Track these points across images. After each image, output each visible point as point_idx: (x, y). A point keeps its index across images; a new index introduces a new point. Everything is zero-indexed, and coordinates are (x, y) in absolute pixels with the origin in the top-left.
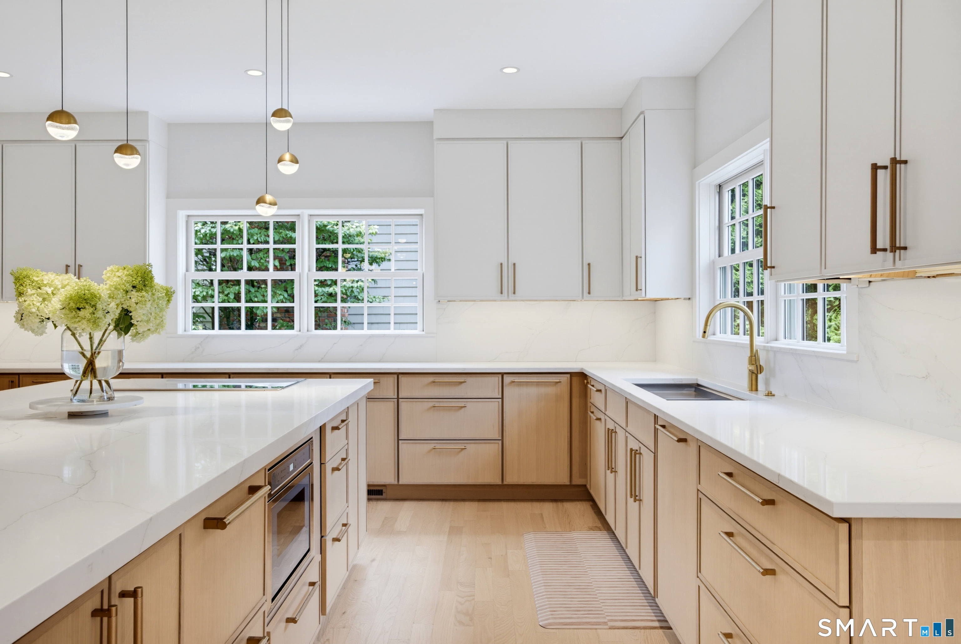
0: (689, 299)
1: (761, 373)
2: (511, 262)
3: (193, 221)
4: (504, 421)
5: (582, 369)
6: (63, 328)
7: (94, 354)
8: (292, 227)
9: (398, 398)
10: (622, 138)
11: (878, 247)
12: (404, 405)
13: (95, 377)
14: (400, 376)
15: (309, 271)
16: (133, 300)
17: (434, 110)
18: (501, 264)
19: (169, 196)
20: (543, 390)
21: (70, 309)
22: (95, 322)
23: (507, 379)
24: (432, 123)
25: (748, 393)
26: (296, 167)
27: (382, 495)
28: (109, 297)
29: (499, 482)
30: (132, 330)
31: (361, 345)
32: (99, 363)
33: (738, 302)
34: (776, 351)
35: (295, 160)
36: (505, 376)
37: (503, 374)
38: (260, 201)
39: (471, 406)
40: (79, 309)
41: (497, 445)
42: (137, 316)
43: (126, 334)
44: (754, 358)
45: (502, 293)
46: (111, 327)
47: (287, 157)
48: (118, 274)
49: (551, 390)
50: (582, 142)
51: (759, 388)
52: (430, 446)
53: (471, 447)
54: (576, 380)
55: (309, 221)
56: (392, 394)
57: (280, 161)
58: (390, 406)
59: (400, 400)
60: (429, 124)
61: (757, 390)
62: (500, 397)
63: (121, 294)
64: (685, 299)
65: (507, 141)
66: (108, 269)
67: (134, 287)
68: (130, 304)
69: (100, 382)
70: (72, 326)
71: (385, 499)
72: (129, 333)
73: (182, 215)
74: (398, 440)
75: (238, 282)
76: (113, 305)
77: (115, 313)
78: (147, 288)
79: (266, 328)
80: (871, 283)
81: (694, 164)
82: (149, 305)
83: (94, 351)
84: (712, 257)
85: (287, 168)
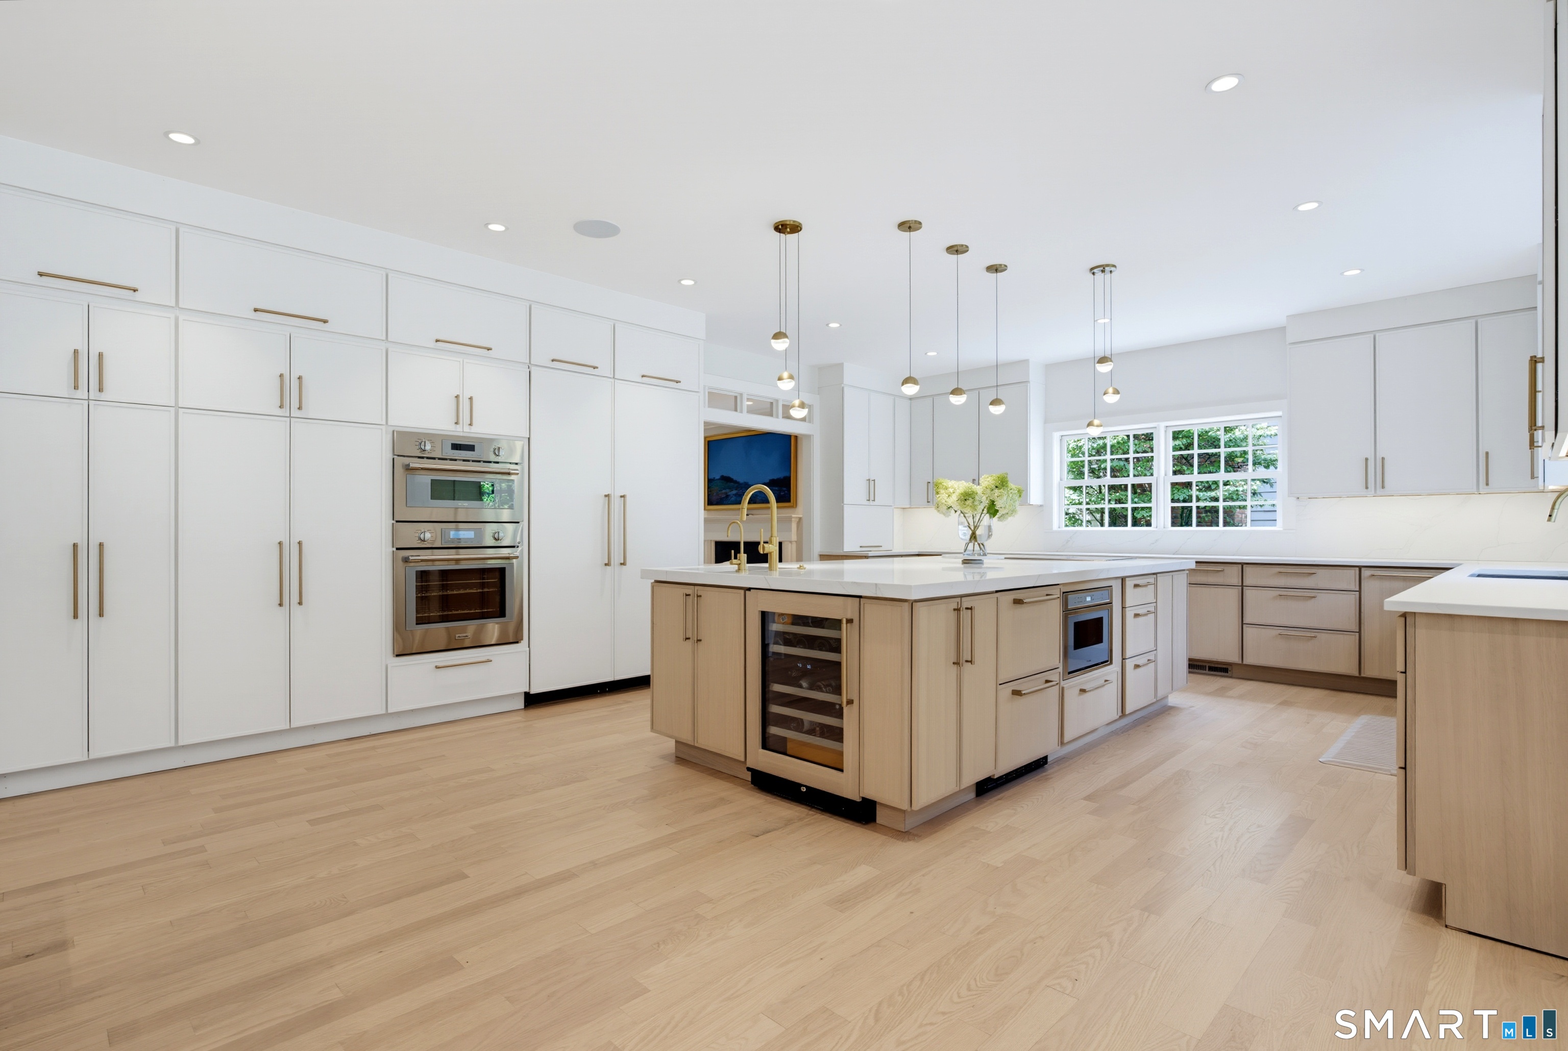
2: (1379, 457)
3: (1065, 439)
4: (1362, 614)
6: (959, 512)
7: (976, 527)
8: (1149, 437)
9: (1242, 586)
12: (1248, 593)
13: (976, 541)
14: (1244, 566)
15: (1166, 475)
16: (996, 494)
17: (1287, 316)
18: (1367, 459)
19: (1046, 421)
21: (961, 501)
22: (974, 508)
23: (1366, 573)
24: (1285, 327)
26: (1117, 397)
27: (1228, 673)
28: (983, 493)
29: (1356, 674)
30: (998, 515)
32: (978, 532)
35: (1117, 392)
36: (1363, 569)
37: (1360, 568)
38: (1090, 424)
39: (1322, 597)
40: (966, 500)
41: (1354, 636)
42: (999, 504)
43: (994, 516)
45: (1367, 488)
46: (985, 511)
47: (1111, 390)
48: (988, 479)
50: (1477, 320)
52: (1276, 632)
53: (1323, 636)
55: (1166, 431)
56: (1236, 581)
58: (1234, 593)
59: (1244, 587)
60: (1282, 330)
62: (1357, 589)
63: (989, 491)
65: (1373, 334)
66: (983, 477)
67: (997, 487)
68: (994, 497)
69: (979, 544)
70: (963, 510)
71: (1231, 677)
72: (997, 516)
73: (1056, 436)
74: (1242, 624)
76: (984, 498)
77: (986, 503)
78: (1004, 487)
79: (1126, 525)
82: (1005, 498)
83: (975, 524)
85: (1111, 399)
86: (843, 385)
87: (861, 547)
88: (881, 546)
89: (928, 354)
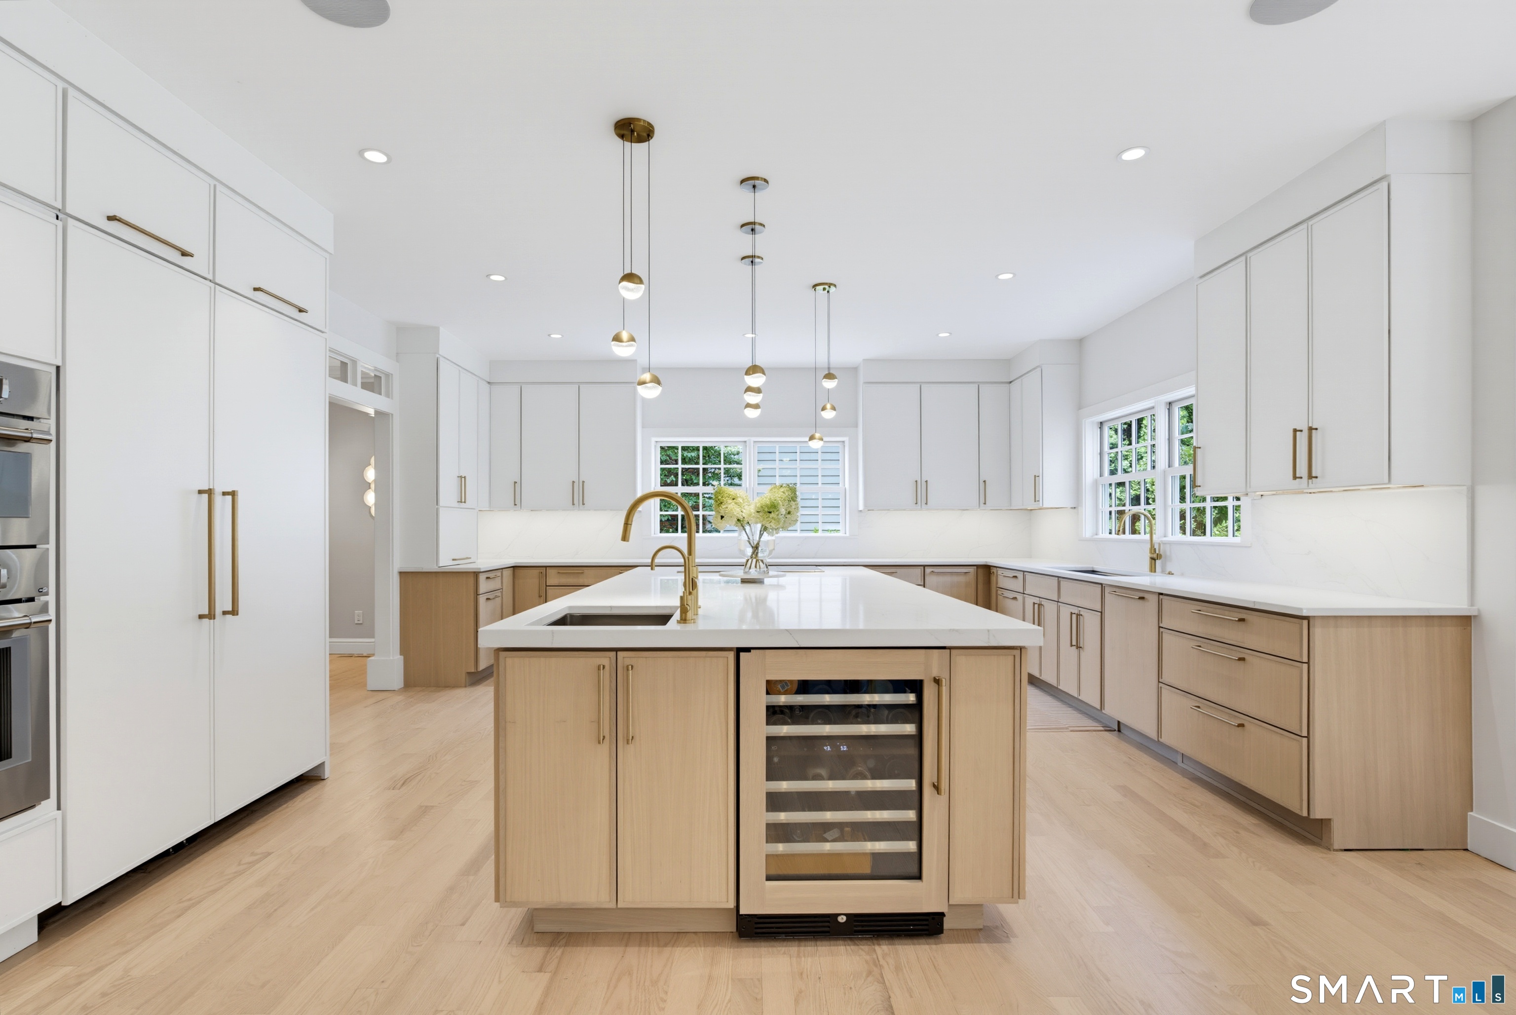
0: (1075, 508)
1: (1160, 559)
2: (924, 479)
3: (659, 445)
5: (986, 562)
10: (1011, 382)
11: (1297, 476)
17: (863, 359)
18: (915, 482)
20: (956, 579)
25: (1149, 573)
31: (798, 545)
33: (1140, 509)
34: (1170, 543)
35: (834, 408)
36: (926, 568)
37: (924, 566)
44: (1153, 550)
45: (917, 504)
47: (828, 406)
49: (962, 579)
50: (979, 384)
51: (1157, 571)
54: (980, 571)
55: (754, 446)
57: (824, 409)
61: (1155, 572)
62: (923, 583)
64: (1072, 508)
65: (921, 384)
73: (653, 441)
75: (697, 495)
80: (1263, 497)
81: (1080, 407)
84: (1095, 477)
85: (829, 414)
86: (438, 356)
87: (453, 560)
88: (470, 558)
89: (552, 336)
